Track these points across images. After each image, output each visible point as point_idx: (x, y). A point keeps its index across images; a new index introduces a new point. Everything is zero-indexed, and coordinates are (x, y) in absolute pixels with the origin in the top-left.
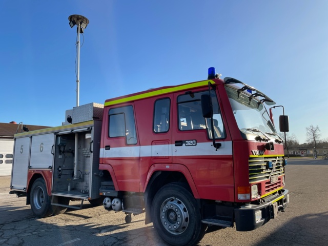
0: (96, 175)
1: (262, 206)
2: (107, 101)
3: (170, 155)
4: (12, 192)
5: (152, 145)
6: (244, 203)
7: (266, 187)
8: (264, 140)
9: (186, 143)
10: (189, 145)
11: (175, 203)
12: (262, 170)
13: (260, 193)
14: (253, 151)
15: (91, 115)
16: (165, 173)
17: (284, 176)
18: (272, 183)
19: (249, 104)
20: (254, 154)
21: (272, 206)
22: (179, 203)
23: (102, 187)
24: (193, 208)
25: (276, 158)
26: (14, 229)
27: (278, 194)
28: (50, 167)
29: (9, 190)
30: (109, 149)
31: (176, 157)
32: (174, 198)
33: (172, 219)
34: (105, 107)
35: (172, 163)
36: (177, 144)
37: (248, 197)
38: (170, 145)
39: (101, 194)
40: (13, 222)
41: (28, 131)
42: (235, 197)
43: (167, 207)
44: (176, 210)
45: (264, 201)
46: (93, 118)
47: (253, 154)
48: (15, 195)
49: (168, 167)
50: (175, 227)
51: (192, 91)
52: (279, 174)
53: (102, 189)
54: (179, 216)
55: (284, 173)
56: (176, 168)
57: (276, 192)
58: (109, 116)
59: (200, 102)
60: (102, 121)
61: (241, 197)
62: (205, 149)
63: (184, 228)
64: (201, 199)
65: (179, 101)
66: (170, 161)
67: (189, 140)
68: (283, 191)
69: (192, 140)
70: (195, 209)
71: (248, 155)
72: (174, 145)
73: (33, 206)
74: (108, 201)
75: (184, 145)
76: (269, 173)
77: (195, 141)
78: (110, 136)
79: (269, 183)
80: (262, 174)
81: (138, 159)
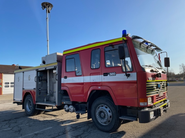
0: (60, 93)
1: (154, 109)
3: (101, 81)
4: (14, 103)
5: (90, 76)
6: (144, 107)
7: (156, 98)
8: (155, 71)
9: (110, 74)
10: (111, 76)
11: (104, 108)
12: (154, 89)
13: (153, 102)
14: (149, 78)
15: (56, 59)
16: (98, 91)
17: (167, 92)
18: (160, 96)
19: (147, 51)
21: (160, 109)
22: (106, 107)
23: (63, 99)
24: (114, 110)
25: (162, 82)
26: (16, 122)
27: (163, 102)
28: (34, 88)
29: (13, 101)
30: (66, 78)
31: (104, 82)
32: (103, 105)
33: (102, 116)
34: (63, 55)
35: (102, 86)
36: (104, 75)
37: (146, 104)
38: (101, 76)
39: (63, 103)
40: (15, 118)
41: (22, 69)
42: (139, 104)
43: (99, 110)
44: (105, 111)
45: (155, 106)
46: (57, 61)
47: (149, 80)
48: (16, 104)
49: (99, 88)
50: (104, 121)
51: (113, 44)
52: (164, 91)
53: (63, 100)
54: (106, 115)
55: (167, 90)
56: (104, 88)
57: (162, 101)
58: (66, 60)
59: (117, 51)
60: (62, 63)
61: (142, 104)
62: (121, 77)
63: (109, 121)
64: (119, 105)
65: (105, 50)
66: (100, 84)
67: (111, 73)
68: (166, 100)
69: (113, 73)
70: (115, 111)
71: (146, 80)
72: (103, 75)
73: (26, 110)
74: (67, 107)
75: (109, 75)
76: (158, 90)
77: (115, 73)
78: (67, 71)
79: (158, 96)
80: (154, 91)
81: (82, 84)
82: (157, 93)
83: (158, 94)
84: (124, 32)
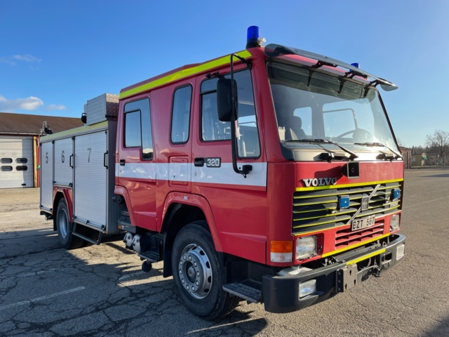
0: (114, 201)
2: (123, 91)
3: (189, 181)
4: (42, 213)
5: (169, 162)
7: (337, 239)
9: (207, 162)
10: (211, 167)
11: (196, 252)
15: (104, 112)
16: (186, 207)
17: (400, 214)
20: (308, 185)
21: (342, 271)
22: (202, 253)
23: (121, 217)
24: (217, 264)
27: (379, 245)
28: (70, 184)
29: (39, 211)
30: (124, 165)
31: (196, 184)
32: (196, 245)
33: (191, 275)
34: (120, 100)
35: (190, 193)
36: (197, 163)
37: (288, 257)
38: (189, 164)
39: (120, 227)
40: (31, 253)
41: (51, 133)
43: (185, 258)
44: (195, 264)
45: (334, 261)
46: (106, 116)
47: (305, 186)
48: (44, 216)
49: (186, 198)
50: (193, 288)
52: (383, 213)
53: (121, 220)
54: (198, 274)
56: (195, 201)
57: (376, 242)
58: (125, 115)
60: (117, 120)
61: (275, 257)
63: (206, 290)
64: (224, 253)
66: (188, 188)
67: (211, 158)
68: (397, 237)
69: (215, 158)
70: (219, 265)
71: (294, 186)
72: (193, 164)
73: (59, 233)
74: (129, 238)
75: (205, 164)
77: (218, 160)
78: (128, 144)
81: (153, 183)
82: (345, 222)
83: (348, 224)
84: (253, 33)
